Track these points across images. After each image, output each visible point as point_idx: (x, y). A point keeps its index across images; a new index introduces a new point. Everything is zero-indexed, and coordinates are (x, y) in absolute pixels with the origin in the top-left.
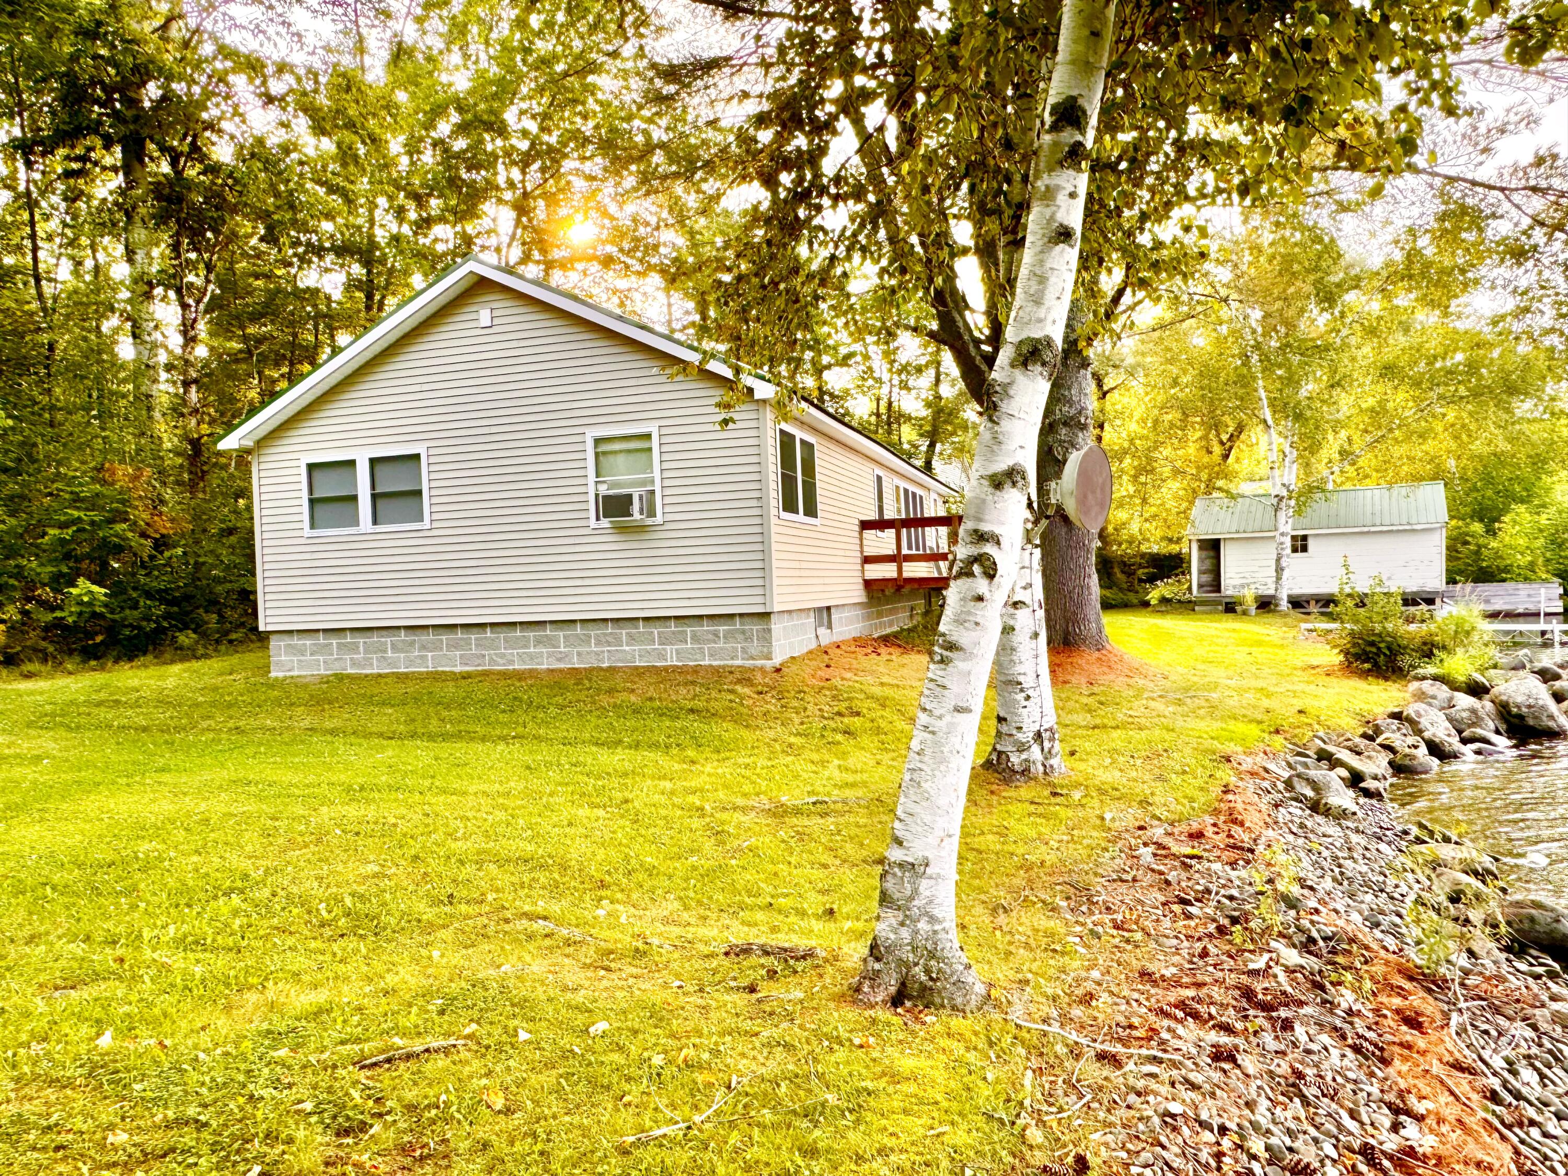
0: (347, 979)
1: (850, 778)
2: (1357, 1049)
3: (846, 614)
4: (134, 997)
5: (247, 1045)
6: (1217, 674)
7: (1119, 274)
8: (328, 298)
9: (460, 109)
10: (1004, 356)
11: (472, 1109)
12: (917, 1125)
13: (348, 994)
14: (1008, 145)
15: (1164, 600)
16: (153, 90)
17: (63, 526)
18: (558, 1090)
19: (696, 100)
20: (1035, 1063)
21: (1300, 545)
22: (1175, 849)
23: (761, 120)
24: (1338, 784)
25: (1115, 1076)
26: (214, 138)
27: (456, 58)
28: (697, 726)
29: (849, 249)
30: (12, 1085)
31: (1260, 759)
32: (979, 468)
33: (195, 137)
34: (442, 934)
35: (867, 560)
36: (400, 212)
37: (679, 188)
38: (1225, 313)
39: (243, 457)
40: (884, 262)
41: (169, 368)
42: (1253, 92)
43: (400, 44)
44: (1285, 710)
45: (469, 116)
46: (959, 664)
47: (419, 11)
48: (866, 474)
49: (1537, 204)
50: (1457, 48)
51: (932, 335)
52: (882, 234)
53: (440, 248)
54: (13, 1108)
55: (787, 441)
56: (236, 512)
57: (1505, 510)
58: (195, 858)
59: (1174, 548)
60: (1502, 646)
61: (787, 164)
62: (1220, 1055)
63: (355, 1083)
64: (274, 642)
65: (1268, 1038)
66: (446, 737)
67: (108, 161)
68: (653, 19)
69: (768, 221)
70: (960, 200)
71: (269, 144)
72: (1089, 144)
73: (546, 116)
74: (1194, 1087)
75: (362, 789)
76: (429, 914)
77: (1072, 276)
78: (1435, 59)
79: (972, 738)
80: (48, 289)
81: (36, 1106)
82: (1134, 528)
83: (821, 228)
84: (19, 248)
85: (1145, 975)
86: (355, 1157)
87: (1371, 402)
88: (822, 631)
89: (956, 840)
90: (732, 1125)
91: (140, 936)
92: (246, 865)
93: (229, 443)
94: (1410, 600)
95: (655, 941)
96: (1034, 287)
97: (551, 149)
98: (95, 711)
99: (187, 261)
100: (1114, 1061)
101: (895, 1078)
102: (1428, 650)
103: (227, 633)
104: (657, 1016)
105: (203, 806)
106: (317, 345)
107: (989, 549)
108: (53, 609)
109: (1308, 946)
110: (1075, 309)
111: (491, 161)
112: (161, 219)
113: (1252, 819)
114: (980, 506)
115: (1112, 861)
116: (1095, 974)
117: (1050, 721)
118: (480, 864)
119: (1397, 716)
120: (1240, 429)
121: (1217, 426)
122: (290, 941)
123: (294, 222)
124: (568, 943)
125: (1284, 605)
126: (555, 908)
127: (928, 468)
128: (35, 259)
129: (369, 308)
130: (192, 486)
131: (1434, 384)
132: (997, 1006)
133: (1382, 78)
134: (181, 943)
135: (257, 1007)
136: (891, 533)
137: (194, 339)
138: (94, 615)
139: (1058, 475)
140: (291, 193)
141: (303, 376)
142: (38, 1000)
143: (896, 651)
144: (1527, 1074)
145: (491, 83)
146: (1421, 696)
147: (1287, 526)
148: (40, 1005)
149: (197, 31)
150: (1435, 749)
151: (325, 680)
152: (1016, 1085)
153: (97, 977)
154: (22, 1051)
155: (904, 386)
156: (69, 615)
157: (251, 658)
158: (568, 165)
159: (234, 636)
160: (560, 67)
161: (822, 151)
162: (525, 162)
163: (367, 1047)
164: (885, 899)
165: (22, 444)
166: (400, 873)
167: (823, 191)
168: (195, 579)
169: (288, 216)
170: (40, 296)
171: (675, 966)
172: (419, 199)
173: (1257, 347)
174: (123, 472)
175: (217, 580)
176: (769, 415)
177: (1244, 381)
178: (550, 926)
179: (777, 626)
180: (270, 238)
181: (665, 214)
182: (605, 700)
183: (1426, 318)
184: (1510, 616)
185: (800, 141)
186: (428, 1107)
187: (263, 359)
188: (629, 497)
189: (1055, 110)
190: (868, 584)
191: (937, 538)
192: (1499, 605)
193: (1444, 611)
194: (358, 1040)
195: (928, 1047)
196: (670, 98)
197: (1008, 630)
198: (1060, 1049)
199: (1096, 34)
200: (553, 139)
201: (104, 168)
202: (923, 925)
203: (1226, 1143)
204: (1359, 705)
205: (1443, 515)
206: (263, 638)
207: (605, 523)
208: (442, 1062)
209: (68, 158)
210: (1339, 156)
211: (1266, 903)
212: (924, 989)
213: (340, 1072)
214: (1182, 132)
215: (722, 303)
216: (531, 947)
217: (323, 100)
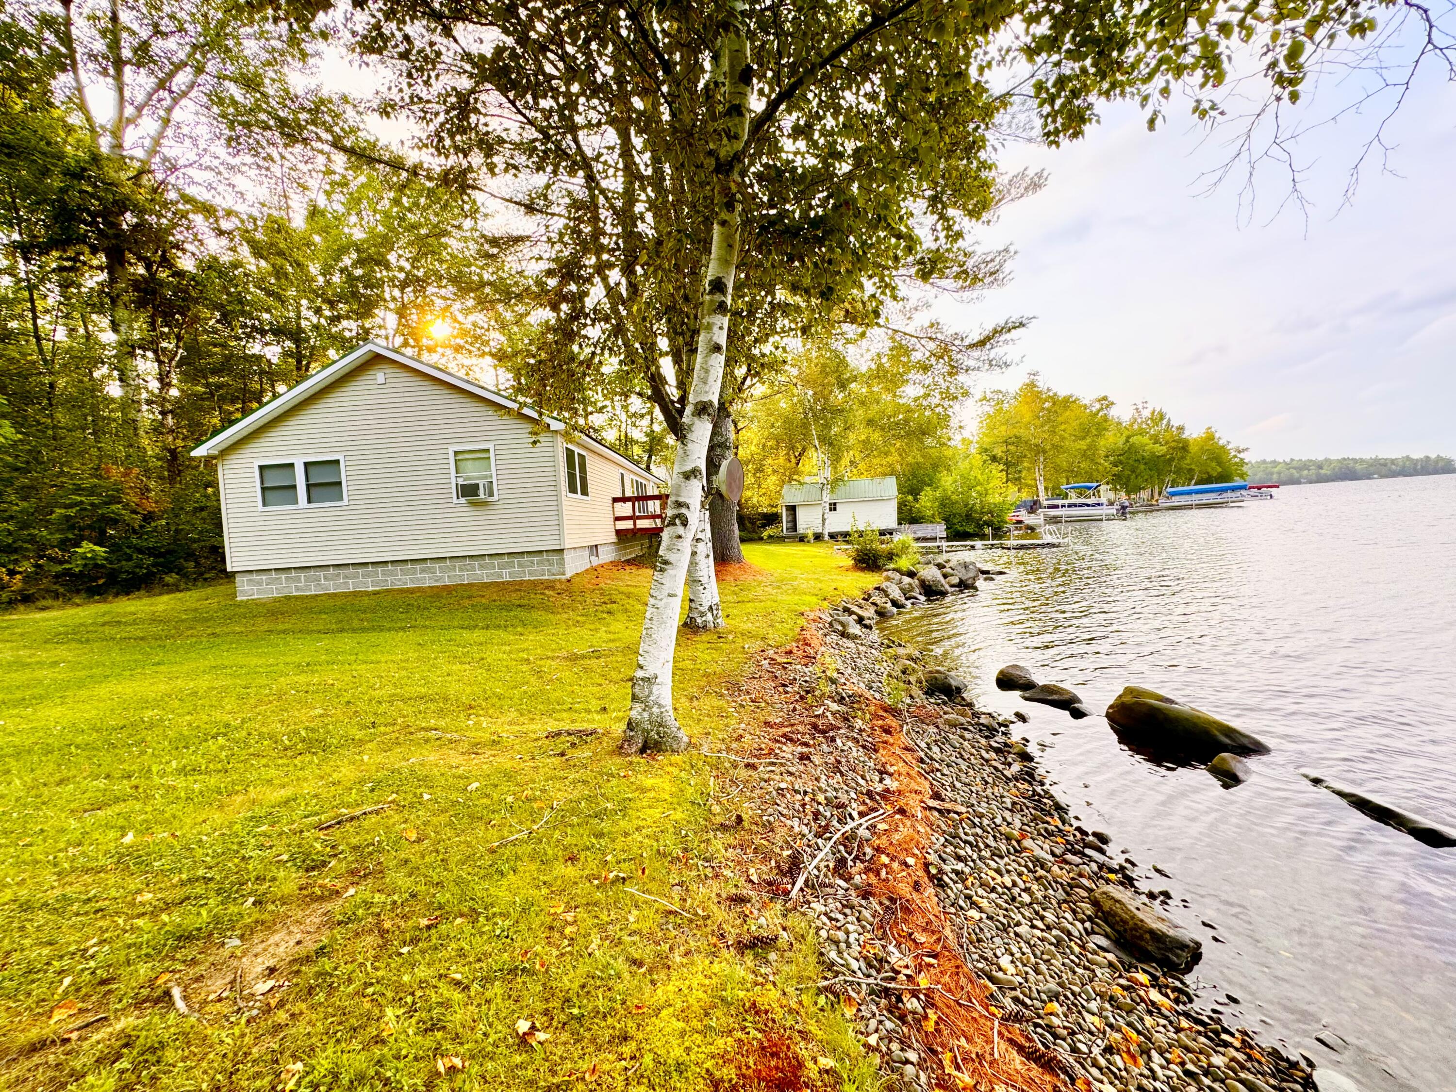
0: (306, 779)
1: (611, 637)
2: (864, 747)
3: (606, 548)
4: (149, 809)
5: (238, 827)
6: (796, 572)
7: (744, 369)
8: (269, 361)
9: (358, 250)
10: (689, 410)
11: (395, 843)
12: (656, 813)
13: (307, 789)
14: (686, 299)
15: (770, 537)
16: (129, 219)
17: (67, 507)
18: (451, 824)
19: (509, 259)
20: (714, 773)
21: (833, 507)
22: (779, 660)
23: (550, 273)
24: (852, 623)
25: (754, 774)
26: (179, 254)
27: (353, 219)
28: (522, 614)
29: (603, 349)
30: (55, 877)
31: (818, 614)
32: (677, 469)
33: (164, 252)
34: (369, 746)
35: (617, 519)
36: (318, 311)
37: (500, 307)
38: (796, 391)
39: (210, 461)
40: (622, 357)
41: (149, 402)
42: (807, 281)
43: (315, 206)
44: (829, 591)
45: (364, 255)
46: (670, 571)
47: (328, 187)
48: (616, 472)
49: (932, 345)
50: (896, 268)
51: (649, 398)
52: (620, 342)
53: (347, 334)
54: (57, 892)
55: (570, 454)
56: (207, 497)
57: (922, 490)
58: (188, 718)
59: (774, 510)
60: (923, 554)
61: (565, 298)
62: (804, 757)
63: (317, 839)
64: (238, 579)
65: (824, 747)
66: (364, 630)
67: (95, 262)
68: (482, 209)
69: (555, 331)
70: (662, 326)
71: (221, 261)
72: (729, 301)
73: (415, 259)
74: (791, 774)
75: (308, 664)
76: (359, 735)
77: (721, 371)
78: (886, 272)
79: (678, 610)
80: (47, 345)
81: (77, 887)
82: (755, 500)
83: (586, 337)
84: (21, 317)
85: (767, 724)
86: (320, 882)
87: (863, 437)
88: (593, 558)
89: (671, 664)
90: (555, 828)
91: (149, 770)
92: (227, 718)
93: (200, 452)
94: (882, 533)
95: (504, 735)
96: (703, 375)
97: (418, 280)
98: (101, 629)
99: (162, 333)
100: (753, 767)
101: (643, 790)
102: (891, 556)
103: (202, 574)
104: (508, 776)
105: (192, 685)
106: (262, 391)
107: (684, 511)
108: (61, 563)
109: (841, 701)
110: (723, 386)
111: (380, 284)
112: (141, 304)
113: (815, 642)
114: (678, 489)
115: (749, 669)
116: (743, 726)
117: (716, 600)
118: (391, 703)
119: (877, 589)
120: (804, 450)
121: (793, 448)
122: (264, 761)
123: (243, 313)
124: (451, 741)
125: (827, 537)
126: (442, 723)
127: (648, 469)
128: (35, 324)
129: (299, 369)
130: (172, 480)
131: (890, 429)
132: (695, 746)
133: (864, 280)
134: (182, 771)
135: (243, 804)
136: (629, 504)
137: (169, 385)
138: (96, 566)
139: (717, 472)
140: (239, 293)
141: (253, 411)
142: (71, 821)
143: (634, 568)
144: (936, 749)
145: (379, 236)
146: (888, 579)
147: (827, 498)
148: (73, 823)
149: (163, 182)
150: (895, 603)
151: (275, 600)
152: (706, 785)
153: (117, 800)
154: (61, 855)
155: (634, 425)
156: (76, 566)
157: (222, 589)
158: (430, 290)
159: (207, 576)
160: (423, 231)
161: (586, 294)
162: (403, 286)
163: (323, 817)
164: (634, 698)
165: (29, 452)
166: (338, 712)
167: (587, 316)
168: (176, 540)
169: (238, 308)
170: (41, 351)
171: (517, 747)
172: (332, 304)
173: (811, 409)
174: (116, 472)
175: (194, 541)
176: (560, 439)
177: (805, 426)
178: (439, 734)
179: (567, 556)
180: (226, 319)
181: (493, 323)
182: (466, 602)
183: (886, 397)
184: (925, 539)
185: (573, 287)
186: (368, 845)
187: (222, 399)
188: (477, 485)
189: (711, 283)
190: (618, 532)
191: (654, 506)
192: (920, 534)
193: (897, 538)
194: (317, 814)
195: (660, 772)
196: (493, 256)
197: (694, 554)
198: (727, 765)
199: (730, 246)
200: (420, 274)
201: (91, 267)
202: (655, 710)
203: (807, 799)
204: (860, 585)
205: (895, 492)
206: (231, 577)
207: (463, 500)
208: (374, 819)
209: (61, 258)
210: (846, 317)
211: (822, 682)
212: (657, 743)
213: (306, 834)
214: (774, 298)
215: (530, 376)
216: (428, 746)
217: (259, 236)
